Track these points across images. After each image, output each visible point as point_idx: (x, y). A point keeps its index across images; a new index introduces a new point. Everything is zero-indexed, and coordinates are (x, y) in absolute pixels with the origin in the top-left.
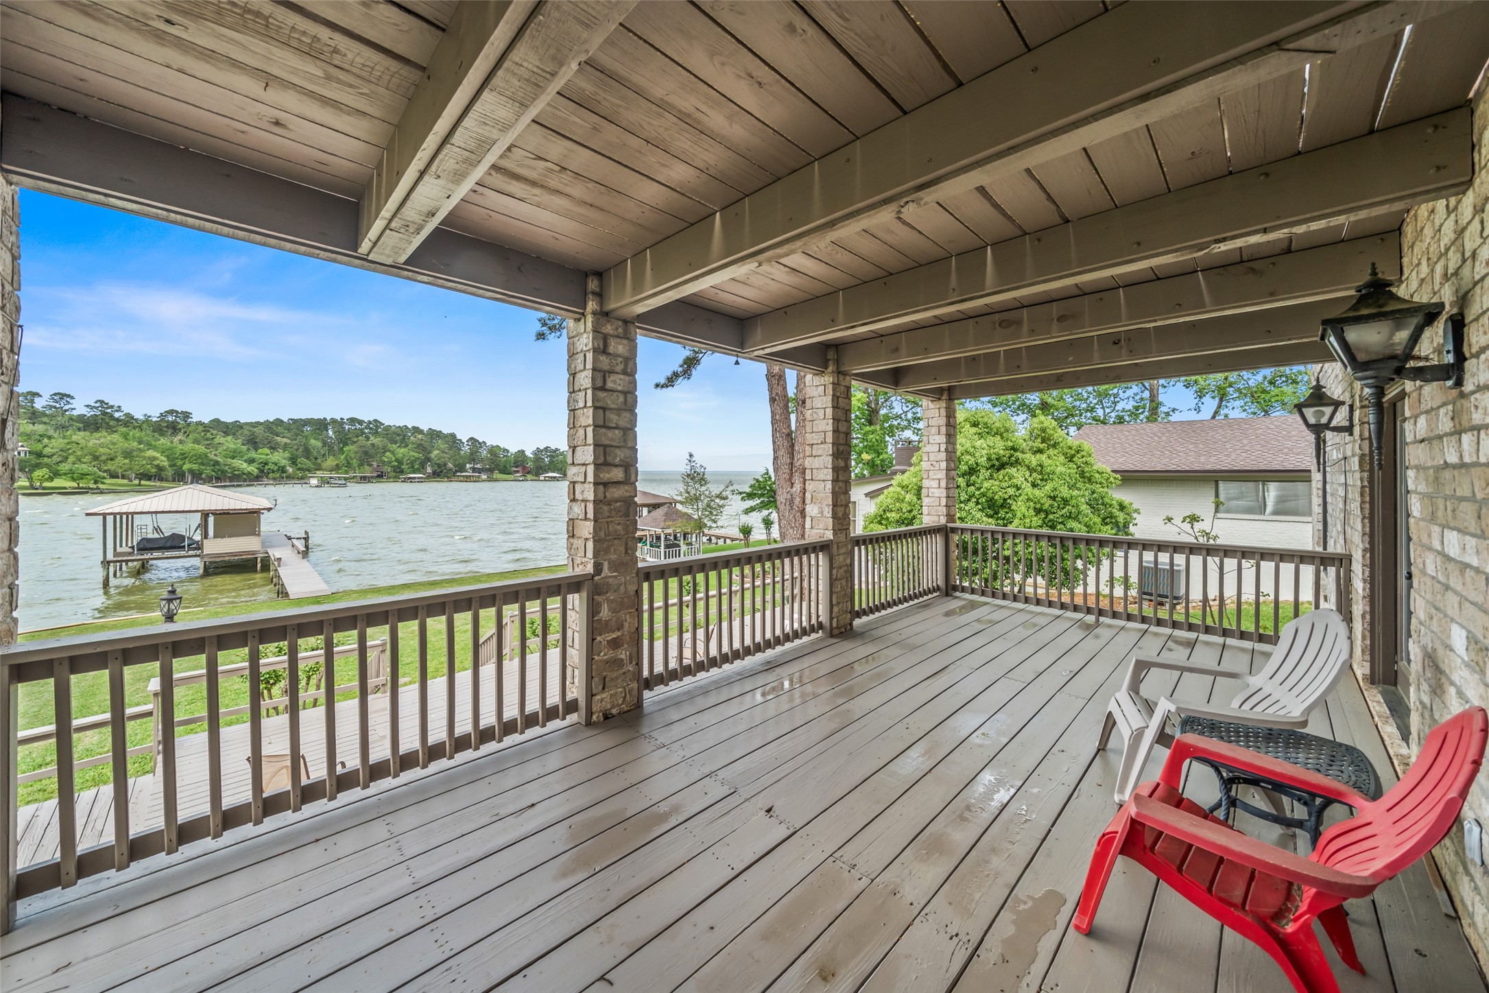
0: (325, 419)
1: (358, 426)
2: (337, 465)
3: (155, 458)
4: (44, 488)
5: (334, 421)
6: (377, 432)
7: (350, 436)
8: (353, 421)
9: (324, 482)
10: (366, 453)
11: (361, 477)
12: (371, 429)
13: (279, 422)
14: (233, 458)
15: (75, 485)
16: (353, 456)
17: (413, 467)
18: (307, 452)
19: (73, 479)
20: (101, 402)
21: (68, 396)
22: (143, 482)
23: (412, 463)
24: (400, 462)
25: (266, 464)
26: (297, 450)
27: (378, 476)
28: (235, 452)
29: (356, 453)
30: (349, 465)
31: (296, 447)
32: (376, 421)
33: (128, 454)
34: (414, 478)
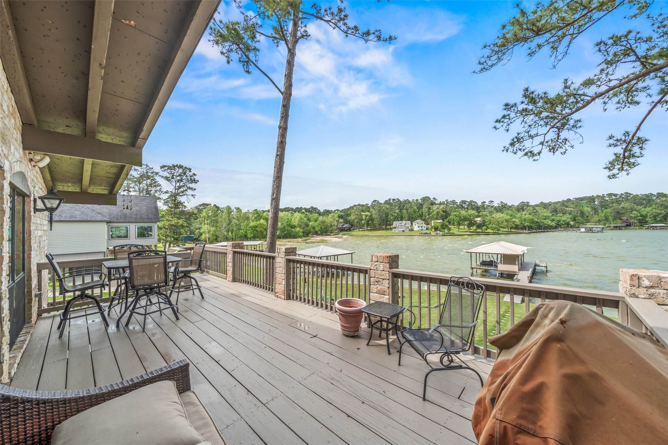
0: (593, 196)
1: (614, 197)
2: (599, 220)
3: (515, 222)
4: (485, 233)
5: (598, 196)
6: (628, 199)
7: (608, 203)
8: (610, 195)
9: (590, 230)
10: (618, 212)
11: (614, 227)
12: (623, 198)
13: (569, 200)
14: (545, 219)
15: (492, 231)
16: (609, 214)
17: (655, 219)
18: (582, 214)
19: (492, 230)
20: (502, 202)
21: (493, 201)
22: (512, 230)
23: (655, 217)
24: (644, 217)
25: (560, 221)
26: (577, 213)
27: (627, 225)
28: (546, 216)
29: (611, 213)
30: (607, 219)
31: (576, 212)
32: (626, 193)
33: (507, 221)
34: (657, 226)
